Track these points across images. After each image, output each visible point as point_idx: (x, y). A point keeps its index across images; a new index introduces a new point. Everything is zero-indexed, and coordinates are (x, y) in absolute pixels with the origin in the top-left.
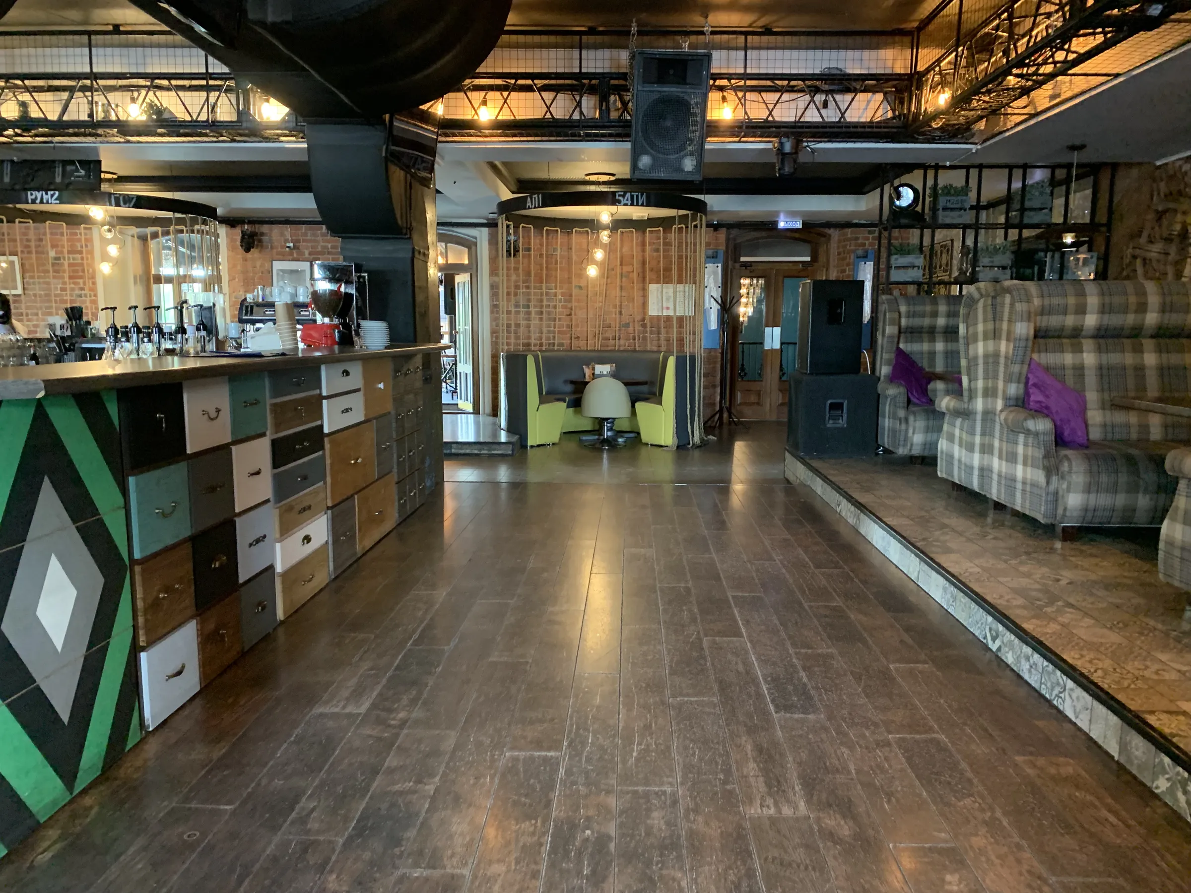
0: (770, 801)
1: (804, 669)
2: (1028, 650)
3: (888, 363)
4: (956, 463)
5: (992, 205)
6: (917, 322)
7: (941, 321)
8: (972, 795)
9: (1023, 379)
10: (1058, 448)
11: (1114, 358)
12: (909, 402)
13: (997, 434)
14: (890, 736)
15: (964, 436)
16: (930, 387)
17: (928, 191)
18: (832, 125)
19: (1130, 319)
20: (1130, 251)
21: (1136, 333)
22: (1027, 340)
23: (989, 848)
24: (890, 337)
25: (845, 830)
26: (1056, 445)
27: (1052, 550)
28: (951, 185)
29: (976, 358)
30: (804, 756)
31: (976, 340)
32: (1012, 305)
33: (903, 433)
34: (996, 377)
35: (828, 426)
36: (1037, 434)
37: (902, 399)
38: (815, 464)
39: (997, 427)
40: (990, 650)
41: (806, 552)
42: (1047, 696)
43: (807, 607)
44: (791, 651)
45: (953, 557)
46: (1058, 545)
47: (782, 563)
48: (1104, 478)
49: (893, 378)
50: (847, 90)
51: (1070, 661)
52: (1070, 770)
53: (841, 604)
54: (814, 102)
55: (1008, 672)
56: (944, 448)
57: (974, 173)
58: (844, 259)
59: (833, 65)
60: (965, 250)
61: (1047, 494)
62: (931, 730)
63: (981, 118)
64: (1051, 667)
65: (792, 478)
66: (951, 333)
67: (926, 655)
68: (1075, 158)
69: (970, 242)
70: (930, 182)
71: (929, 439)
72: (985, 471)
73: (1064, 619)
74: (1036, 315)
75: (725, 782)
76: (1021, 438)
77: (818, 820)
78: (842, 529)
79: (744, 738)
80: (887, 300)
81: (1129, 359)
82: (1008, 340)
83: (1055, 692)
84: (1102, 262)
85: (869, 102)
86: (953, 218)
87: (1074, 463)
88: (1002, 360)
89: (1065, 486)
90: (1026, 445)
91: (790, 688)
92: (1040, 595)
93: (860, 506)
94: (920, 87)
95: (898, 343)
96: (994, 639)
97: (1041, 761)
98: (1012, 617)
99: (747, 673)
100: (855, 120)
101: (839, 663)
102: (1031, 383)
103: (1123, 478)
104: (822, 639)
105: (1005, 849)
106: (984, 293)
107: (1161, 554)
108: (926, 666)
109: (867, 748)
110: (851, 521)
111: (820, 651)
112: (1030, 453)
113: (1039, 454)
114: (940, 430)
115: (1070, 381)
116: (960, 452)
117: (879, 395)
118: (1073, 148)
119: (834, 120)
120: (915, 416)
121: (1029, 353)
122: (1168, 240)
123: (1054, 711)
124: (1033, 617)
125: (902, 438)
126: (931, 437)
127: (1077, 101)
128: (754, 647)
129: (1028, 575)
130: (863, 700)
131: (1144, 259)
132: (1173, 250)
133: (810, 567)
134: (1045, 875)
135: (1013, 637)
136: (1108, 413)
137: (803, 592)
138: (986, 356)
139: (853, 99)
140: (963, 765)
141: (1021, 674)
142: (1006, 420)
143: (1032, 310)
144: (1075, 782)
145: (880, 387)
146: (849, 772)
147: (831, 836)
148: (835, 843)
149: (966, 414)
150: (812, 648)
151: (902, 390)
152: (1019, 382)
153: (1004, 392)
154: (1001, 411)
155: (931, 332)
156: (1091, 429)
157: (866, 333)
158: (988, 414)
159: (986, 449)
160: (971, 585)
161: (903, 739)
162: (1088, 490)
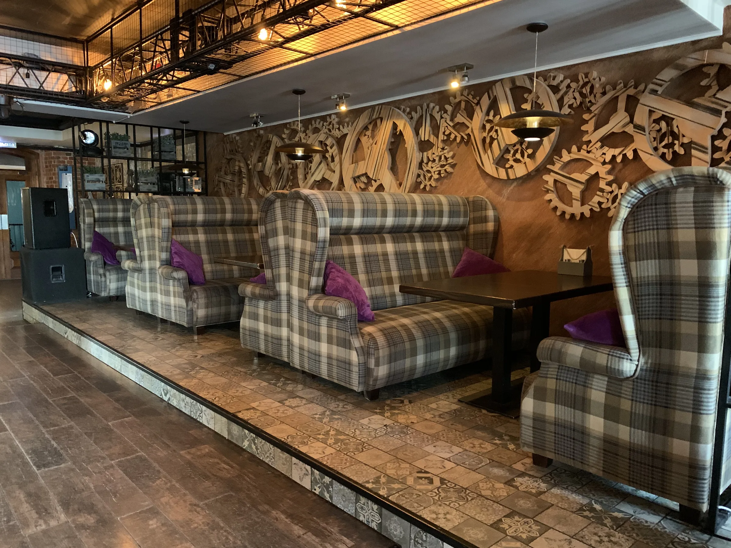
0: (41, 522)
1: (54, 439)
2: (183, 396)
3: (90, 240)
4: (137, 299)
5: (143, 145)
6: (106, 215)
7: (120, 215)
8: (160, 478)
9: (169, 250)
10: (191, 286)
11: (213, 237)
12: (105, 263)
13: (158, 280)
14: (113, 462)
15: (140, 283)
16: (118, 253)
17: (103, 136)
18: (35, 91)
19: (219, 216)
20: (217, 178)
21: (222, 224)
22: (169, 228)
23: (171, 501)
24: (89, 224)
25: (91, 520)
26: (190, 285)
27: (193, 341)
28: (118, 134)
29: (142, 238)
30: (60, 489)
31: (141, 229)
32: (159, 209)
33: (103, 283)
34: (154, 249)
35: (53, 282)
36: (179, 280)
37: (101, 262)
38: (46, 308)
39: (158, 277)
40: (165, 401)
41: (46, 367)
42: (194, 417)
43: (51, 402)
44: (44, 431)
45: (140, 353)
46: (196, 337)
47: (29, 377)
48: (214, 299)
49: (93, 250)
50: (43, 69)
51: (203, 397)
52: (207, 450)
53: (75, 395)
54: (19, 73)
55: (175, 410)
56: (129, 291)
57: (130, 127)
58: (51, 170)
59: (31, 52)
60: (130, 172)
61: (187, 311)
62: (136, 451)
63: (131, 101)
64: (195, 402)
65: (29, 319)
66: (126, 221)
67: (129, 412)
68: (184, 127)
69: (132, 167)
70: (104, 130)
71: (120, 286)
72: (153, 302)
73: (199, 376)
74: (172, 214)
75: (8, 521)
76: (171, 282)
77: (74, 521)
78: (70, 348)
79: (18, 492)
80: (85, 201)
81: (220, 237)
82: (159, 228)
83: (198, 414)
84: (204, 183)
85: (58, 79)
86: (120, 153)
87: (199, 293)
88: (157, 240)
89: (196, 306)
90: (174, 286)
91: (46, 453)
92: (187, 366)
93: (81, 333)
94: (91, 76)
95: (94, 228)
96: (166, 395)
97: (193, 450)
98: (174, 381)
99: (14, 452)
100: (50, 89)
101: (77, 429)
102: (173, 252)
103: (223, 298)
104: (64, 419)
105: (179, 498)
106: (143, 201)
107: (241, 335)
108: (130, 418)
109: (99, 472)
110: (75, 342)
111: (63, 426)
112: (176, 290)
113: (181, 290)
114: (125, 279)
115: (193, 249)
116: (138, 292)
117: (85, 260)
118: (183, 122)
119: (35, 87)
120: (110, 272)
121: (170, 236)
122: (233, 174)
123: (199, 424)
124: (185, 378)
125: (103, 286)
126: (121, 284)
127: (181, 100)
128: (16, 435)
129: (180, 357)
130: (95, 447)
131: (224, 183)
132: (236, 179)
133: (50, 376)
134: (197, 503)
135: (175, 391)
136: (213, 265)
137: (48, 394)
138: (147, 237)
139: (47, 77)
140: (155, 464)
141: (181, 409)
142: (162, 273)
143: (170, 211)
144: (209, 455)
145: (86, 255)
146: (90, 488)
147: (82, 527)
148: (86, 529)
149: (140, 270)
150: (58, 425)
151: (100, 256)
152: (167, 252)
153: (159, 257)
154: (159, 268)
155: (114, 222)
156: (206, 274)
157: (72, 219)
158: (152, 271)
159: (153, 290)
160: (151, 368)
161: (120, 462)
162: (207, 307)
